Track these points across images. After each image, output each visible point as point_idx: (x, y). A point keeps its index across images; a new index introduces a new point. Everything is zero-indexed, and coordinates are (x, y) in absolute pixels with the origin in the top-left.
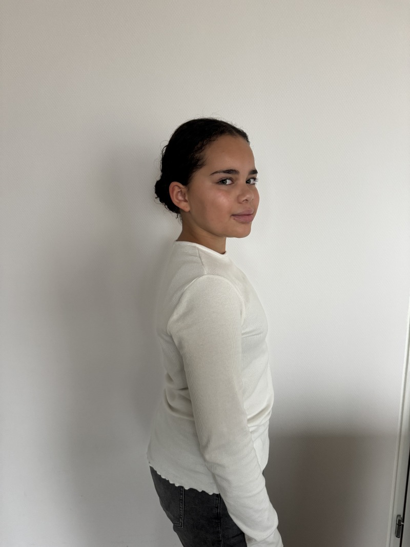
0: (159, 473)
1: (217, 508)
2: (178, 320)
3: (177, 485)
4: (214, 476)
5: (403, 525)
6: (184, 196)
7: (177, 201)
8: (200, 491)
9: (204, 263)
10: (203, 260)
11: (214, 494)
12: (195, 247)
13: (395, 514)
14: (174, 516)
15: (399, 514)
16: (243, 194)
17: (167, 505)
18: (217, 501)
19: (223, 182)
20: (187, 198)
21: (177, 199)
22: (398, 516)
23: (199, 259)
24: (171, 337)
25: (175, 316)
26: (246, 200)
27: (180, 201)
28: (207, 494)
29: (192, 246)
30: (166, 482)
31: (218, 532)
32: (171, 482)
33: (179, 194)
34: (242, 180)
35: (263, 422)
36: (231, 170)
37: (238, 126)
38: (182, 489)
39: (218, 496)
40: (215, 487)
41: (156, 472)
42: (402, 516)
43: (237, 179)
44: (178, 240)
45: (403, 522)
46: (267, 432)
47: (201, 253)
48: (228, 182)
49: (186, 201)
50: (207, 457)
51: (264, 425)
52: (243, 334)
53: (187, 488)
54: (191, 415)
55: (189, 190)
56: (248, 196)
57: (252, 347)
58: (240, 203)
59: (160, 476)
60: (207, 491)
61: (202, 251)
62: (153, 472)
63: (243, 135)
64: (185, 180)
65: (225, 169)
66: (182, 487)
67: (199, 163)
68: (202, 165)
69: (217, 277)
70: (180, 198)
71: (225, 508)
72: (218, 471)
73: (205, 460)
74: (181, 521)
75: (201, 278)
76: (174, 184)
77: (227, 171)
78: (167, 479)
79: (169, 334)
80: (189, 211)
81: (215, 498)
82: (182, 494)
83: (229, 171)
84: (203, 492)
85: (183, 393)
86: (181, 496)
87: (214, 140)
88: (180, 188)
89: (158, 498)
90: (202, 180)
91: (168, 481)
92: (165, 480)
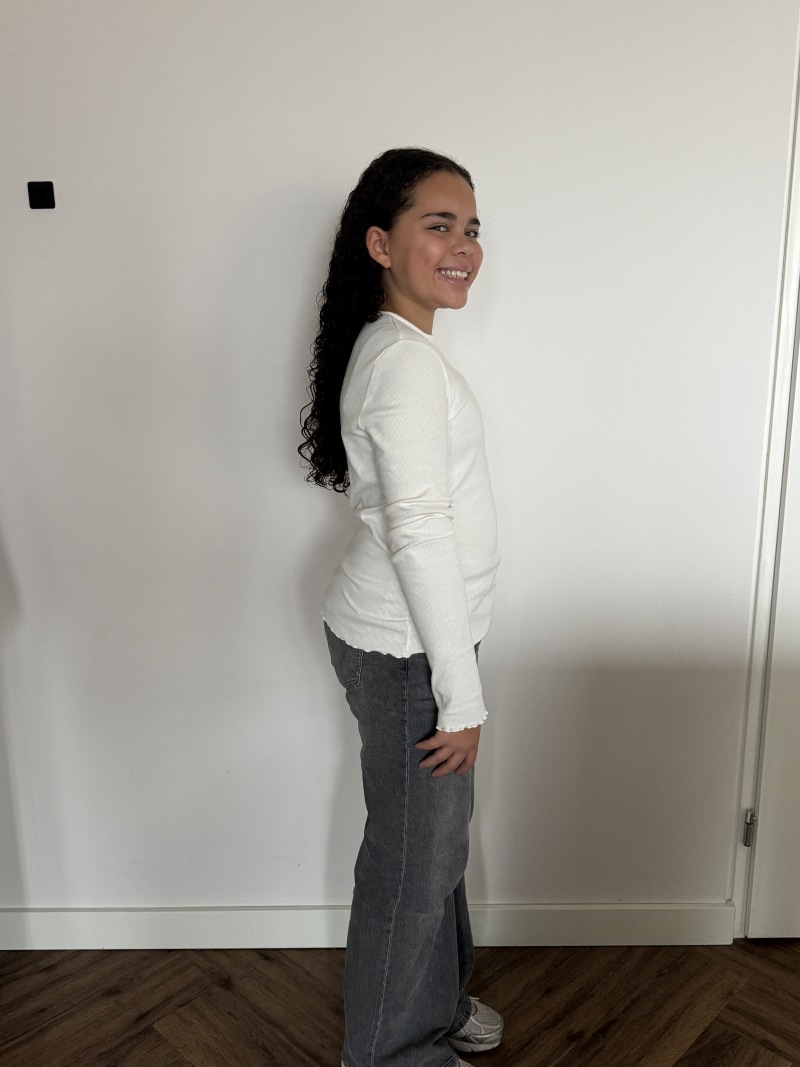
6: (383, 246)
7: (375, 253)
8: (386, 654)
9: (399, 329)
10: (397, 326)
12: (388, 315)
16: (460, 245)
19: (436, 228)
20: (387, 250)
21: (375, 251)
23: (393, 326)
26: (463, 253)
27: (378, 253)
31: (403, 688)
32: (348, 643)
33: (377, 244)
34: (459, 228)
36: (446, 213)
37: (459, 163)
43: (453, 226)
48: (442, 229)
49: (386, 253)
53: (367, 651)
55: (390, 237)
56: (465, 249)
58: (454, 255)
59: (335, 634)
62: (327, 629)
63: (466, 175)
64: (387, 225)
65: (439, 211)
66: (362, 650)
67: (407, 203)
68: (410, 206)
70: (378, 249)
74: (358, 674)
76: (374, 229)
77: (442, 213)
78: (343, 639)
80: (389, 267)
83: (444, 215)
84: (389, 655)
88: (379, 234)
90: (410, 224)
91: (344, 641)
92: (341, 640)
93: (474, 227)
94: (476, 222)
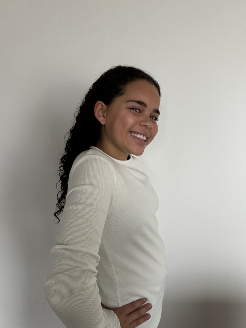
6: (103, 113)
7: (98, 115)
16: (145, 121)
19: (134, 109)
20: (105, 115)
21: (99, 114)
26: (146, 126)
27: (100, 116)
33: (101, 111)
34: (147, 112)
36: (142, 102)
43: (144, 111)
48: (137, 110)
49: (104, 117)
55: (108, 109)
56: (148, 124)
58: (141, 126)
64: (108, 102)
65: (138, 100)
67: (121, 92)
68: (122, 94)
70: (101, 114)
76: (99, 102)
77: (138, 102)
80: (104, 125)
83: (140, 103)
87: (135, 80)
88: (102, 106)
93: (156, 114)
94: (158, 112)
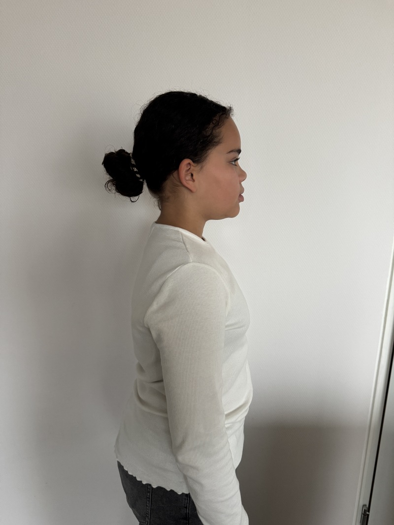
0: (126, 469)
1: (186, 508)
2: (158, 311)
3: (144, 483)
4: (185, 478)
5: (368, 515)
8: (169, 490)
9: (189, 250)
10: (187, 247)
11: (183, 494)
12: (178, 231)
13: (361, 504)
14: (140, 514)
15: (365, 503)
17: (133, 502)
18: (186, 501)
22: (364, 506)
23: (183, 245)
24: (149, 330)
25: (155, 306)
28: (176, 493)
29: (174, 230)
30: (133, 479)
32: (138, 479)
35: (239, 419)
38: (149, 487)
39: (188, 496)
40: (185, 486)
41: (123, 467)
42: (367, 506)
44: (157, 222)
45: (369, 511)
46: (242, 428)
47: (184, 238)
50: (180, 458)
51: (240, 421)
52: (227, 326)
53: (154, 486)
54: (165, 411)
57: (234, 340)
59: (127, 471)
60: (176, 491)
61: (186, 236)
62: (120, 467)
66: (150, 485)
69: (202, 265)
71: (194, 509)
72: (191, 473)
73: (177, 461)
74: (147, 520)
75: (186, 266)
78: (134, 476)
79: (146, 326)
81: (184, 497)
82: (149, 492)
84: (172, 491)
85: (155, 386)
86: (148, 494)
89: (125, 495)
91: (135, 478)
92: (132, 476)
